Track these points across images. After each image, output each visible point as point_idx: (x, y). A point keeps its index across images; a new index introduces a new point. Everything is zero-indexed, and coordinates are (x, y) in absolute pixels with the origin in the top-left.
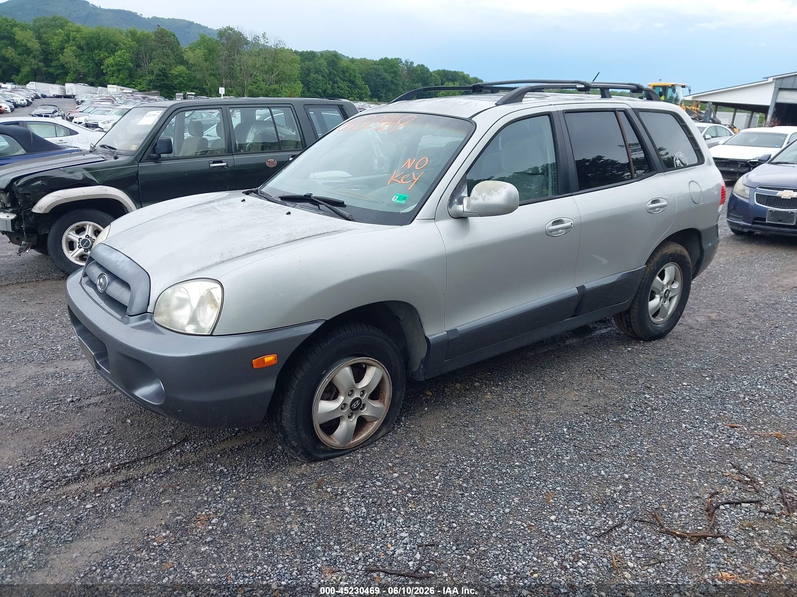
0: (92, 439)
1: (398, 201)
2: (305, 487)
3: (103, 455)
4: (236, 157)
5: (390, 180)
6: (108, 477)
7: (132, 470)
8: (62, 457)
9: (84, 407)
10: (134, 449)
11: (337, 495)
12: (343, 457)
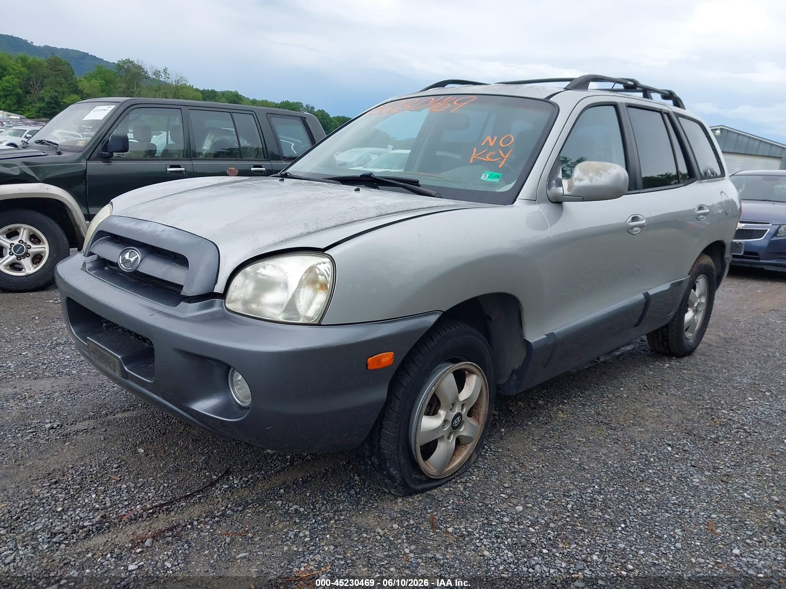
0: (99, 475)
1: (489, 180)
2: (417, 528)
3: (124, 495)
4: (195, 163)
5: (472, 158)
6: (143, 525)
7: (173, 514)
8: (65, 499)
9: (71, 435)
10: (164, 487)
11: (463, 536)
12: (441, 488)
